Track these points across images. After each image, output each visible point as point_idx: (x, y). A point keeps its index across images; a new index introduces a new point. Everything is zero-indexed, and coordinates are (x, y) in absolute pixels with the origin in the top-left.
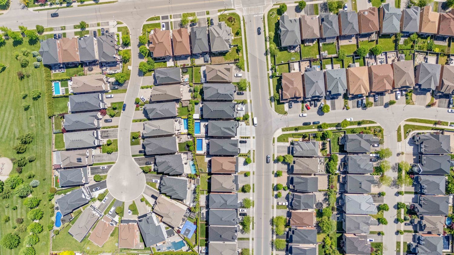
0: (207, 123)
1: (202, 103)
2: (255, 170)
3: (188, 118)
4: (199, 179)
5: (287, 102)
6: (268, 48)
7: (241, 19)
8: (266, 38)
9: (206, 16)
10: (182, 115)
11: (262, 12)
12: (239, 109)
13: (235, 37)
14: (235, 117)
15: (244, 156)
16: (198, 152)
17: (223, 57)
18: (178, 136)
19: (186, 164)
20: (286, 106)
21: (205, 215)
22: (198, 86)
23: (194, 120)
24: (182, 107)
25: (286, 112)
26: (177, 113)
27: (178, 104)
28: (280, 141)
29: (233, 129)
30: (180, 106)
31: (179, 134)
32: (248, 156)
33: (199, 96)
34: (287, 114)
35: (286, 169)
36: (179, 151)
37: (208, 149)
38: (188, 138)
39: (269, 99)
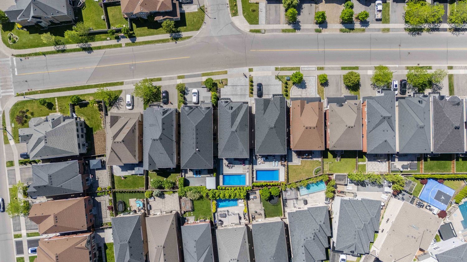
0: (225, 162)
1: (186, 172)
2: (314, 67)
3: (216, 200)
4: (336, 176)
5: (181, 7)
6: (78, 47)
7: (21, 99)
8: (58, 51)
9: (17, 167)
10: (211, 210)
11: (9, 59)
12: (195, 99)
13: (57, 110)
14: (211, 106)
15: (286, 87)
16: (282, 178)
17: (94, 133)
18: (251, 218)
19: (306, 202)
20: (188, 9)
21: (406, 163)
22: (151, 180)
23: (218, 187)
24: (194, 212)
25: (201, 8)
26: (206, 221)
27: (187, 220)
28: (257, 18)
29: (234, 109)
30: (192, 215)
31: (247, 217)
32: (287, 80)
33: (172, 177)
34: (204, 6)
35: (311, 5)
36: (282, 215)
37: (274, 158)
38: (255, 198)
39: (176, 43)
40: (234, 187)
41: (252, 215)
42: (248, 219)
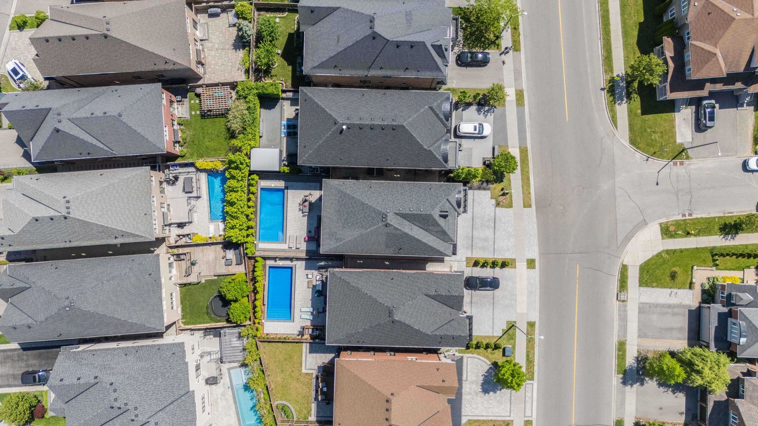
0: (314, 195)
1: (294, 102)
2: (532, 413)
3: (225, 170)
5: (690, 102)
10: (201, 157)
12: (467, 128)
14: (451, 165)
15: (487, 347)
16: (272, 327)
18: (181, 251)
19: (212, 381)
20: (683, 118)
22: (277, 19)
23: (255, 177)
24: (199, 118)
25: (683, 151)
26: (177, 145)
27: (180, 101)
28: (654, 284)
29: (441, 221)
30: (193, 113)
31: (182, 242)
32: (504, 350)
33: (283, 68)
34: (688, 158)
35: (681, 414)
36: (185, 323)
37: (318, 312)
38: (228, 263)
39: (603, 89)
40: (255, 213)
41: (185, 254)
42: (179, 243)
